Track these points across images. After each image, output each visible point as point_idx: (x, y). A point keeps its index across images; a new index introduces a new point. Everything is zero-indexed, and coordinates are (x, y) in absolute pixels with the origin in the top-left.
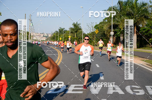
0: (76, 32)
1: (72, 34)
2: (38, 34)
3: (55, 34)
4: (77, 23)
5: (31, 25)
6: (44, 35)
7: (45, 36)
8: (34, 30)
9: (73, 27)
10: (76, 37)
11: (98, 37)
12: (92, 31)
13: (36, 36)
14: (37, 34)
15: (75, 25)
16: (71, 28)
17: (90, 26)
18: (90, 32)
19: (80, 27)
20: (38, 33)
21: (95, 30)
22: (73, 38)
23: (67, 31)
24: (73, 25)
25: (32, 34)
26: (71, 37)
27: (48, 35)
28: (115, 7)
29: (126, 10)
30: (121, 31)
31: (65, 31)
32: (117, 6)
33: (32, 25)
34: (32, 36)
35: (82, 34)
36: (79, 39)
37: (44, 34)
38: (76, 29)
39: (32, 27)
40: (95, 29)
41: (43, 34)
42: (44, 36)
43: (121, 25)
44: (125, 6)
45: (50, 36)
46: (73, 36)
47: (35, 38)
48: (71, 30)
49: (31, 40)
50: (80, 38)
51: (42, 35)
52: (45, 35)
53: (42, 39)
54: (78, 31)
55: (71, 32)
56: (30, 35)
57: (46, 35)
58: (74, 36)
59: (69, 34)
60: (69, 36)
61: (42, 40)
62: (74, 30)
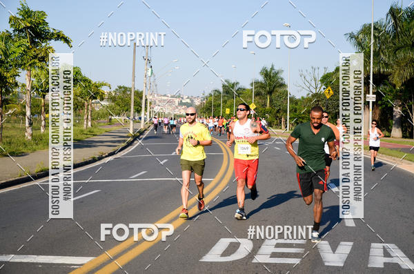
0: (270, 93)
1: (258, 97)
2: (166, 98)
3: (212, 98)
4: (272, 69)
5: (149, 74)
6: (181, 101)
7: (185, 104)
8: (156, 85)
9: (261, 79)
10: (271, 105)
11: (330, 106)
12: (314, 92)
13: (160, 104)
14: (163, 98)
15: (267, 74)
16: (256, 83)
17: (308, 78)
18: (309, 94)
19: (282, 79)
20: (165, 95)
21: (322, 89)
22: (261, 109)
23: (244, 89)
24: (261, 73)
25: (149, 98)
26: (255, 107)
27: (192, 101)
28: (380, 26)
29: (411, 33)
30: (397, 92)
31: (241, 92)
32: (384, 22)
33: (152, 73)
34: (150, 103)
35: (286, 99)
36: (278, 112)
37: (182, 98)
38: (271, 85)
39: (152, 78)
40: (324, 87)
41: (179, 97)
42: (181, 104)
43: (396, 76)
44: (409, 23)
45: (197, 103)
46: (263, 105)
47: (157, 109)
48: (255, 88)
49: (148, 113)
50: (280, 109)
51: (177, 101)
52: (183, 101)
53: (177, 112)
54: (276, 89)
55: (257, 94)
56: (146, 100)
57: (188, 101)
58: (265, 105)
59: (251, 97)
60: (251, 103)
61: (175, 113)
62: (265, 88)
